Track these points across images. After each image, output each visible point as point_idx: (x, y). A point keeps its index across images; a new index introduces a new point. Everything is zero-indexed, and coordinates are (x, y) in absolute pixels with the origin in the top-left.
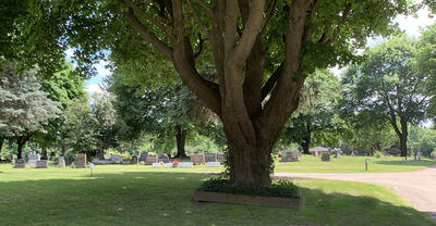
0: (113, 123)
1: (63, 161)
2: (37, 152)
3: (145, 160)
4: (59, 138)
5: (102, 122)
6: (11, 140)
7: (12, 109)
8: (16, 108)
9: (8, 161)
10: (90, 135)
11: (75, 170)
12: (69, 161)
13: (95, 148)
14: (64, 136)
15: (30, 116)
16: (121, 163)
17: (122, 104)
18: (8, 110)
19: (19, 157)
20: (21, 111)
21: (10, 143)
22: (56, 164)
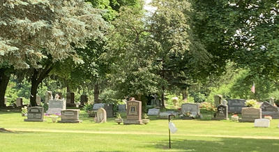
0: (185, 48)
1: (102, 112)
2: (61, 96)
3: (239, 113)
4: (95, 73)
5: (168, 46)
6: (21, 74)
7: (27, 20)
8: (34, 18)
9: (16, 108)
10: (148, 70)
11: (122, 126)
12: (113, 112)
13: (154, 90)
14: (104, 69)
15: (58, 33)
16: (198, 118)
17: (201, 16)
18: (20, 21)
19: (33, 103)
20: (41, 24)
21: (19, 80)
22: (92, 116)
